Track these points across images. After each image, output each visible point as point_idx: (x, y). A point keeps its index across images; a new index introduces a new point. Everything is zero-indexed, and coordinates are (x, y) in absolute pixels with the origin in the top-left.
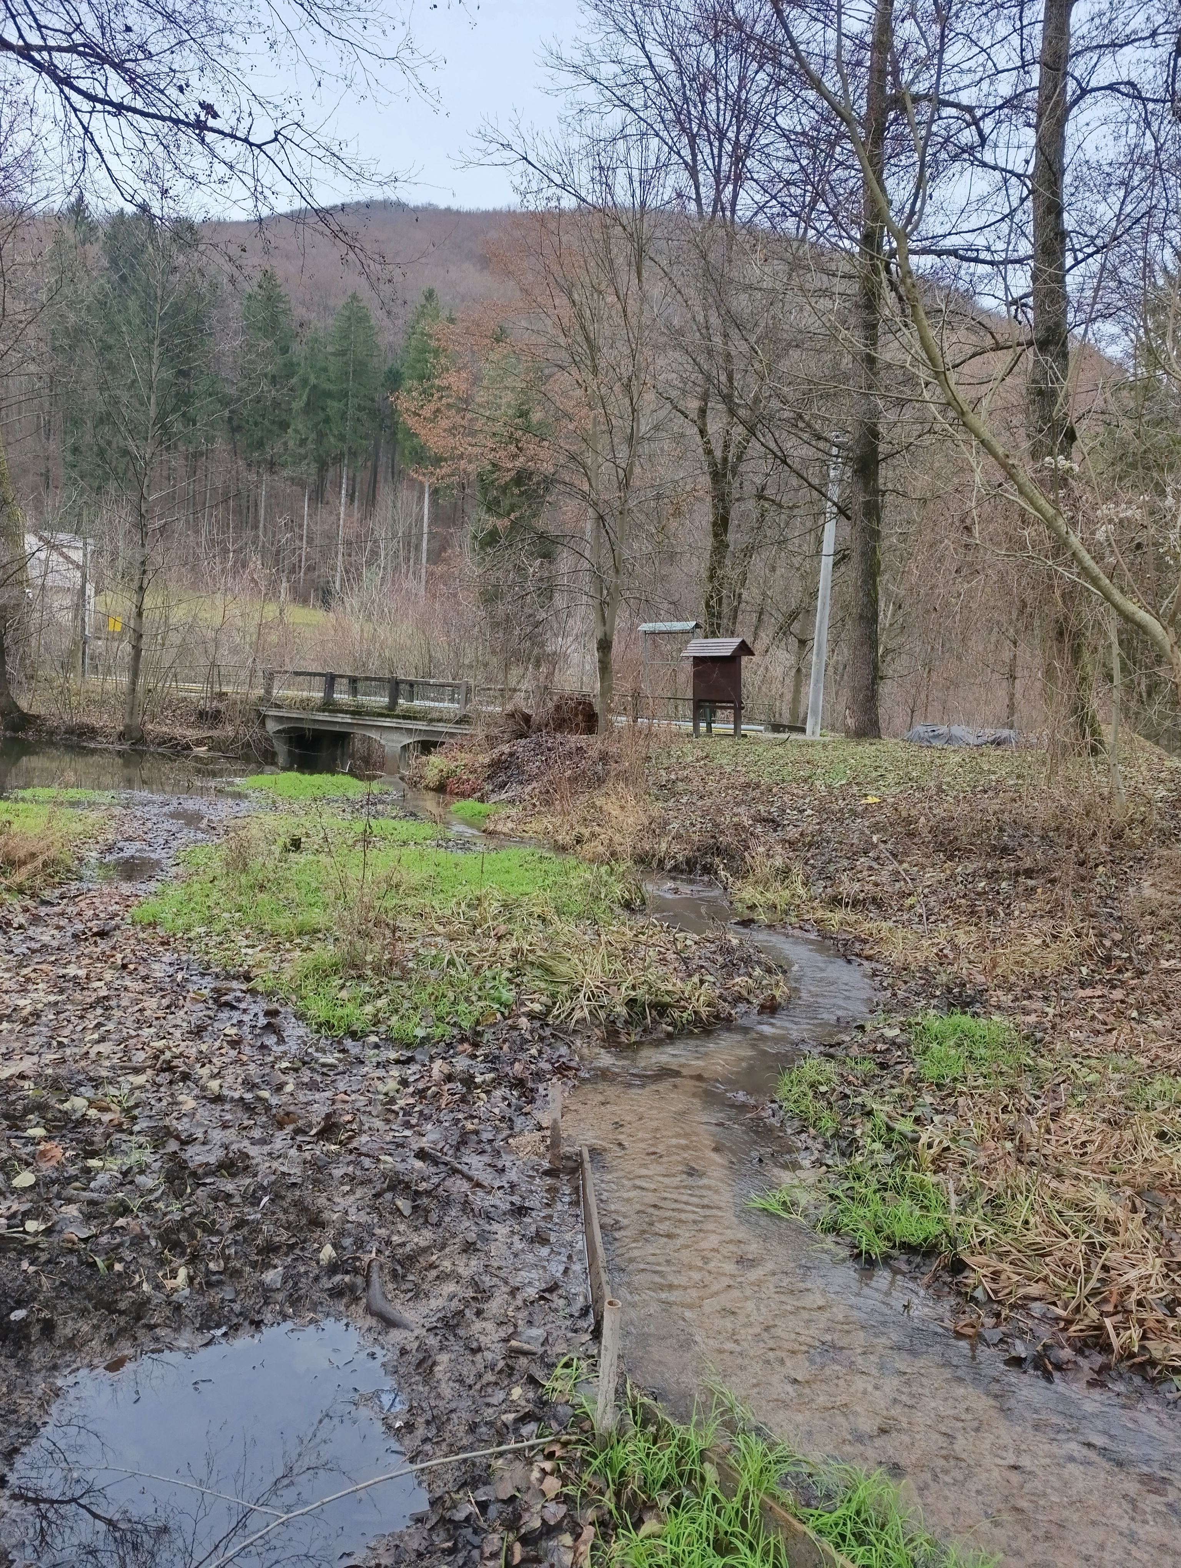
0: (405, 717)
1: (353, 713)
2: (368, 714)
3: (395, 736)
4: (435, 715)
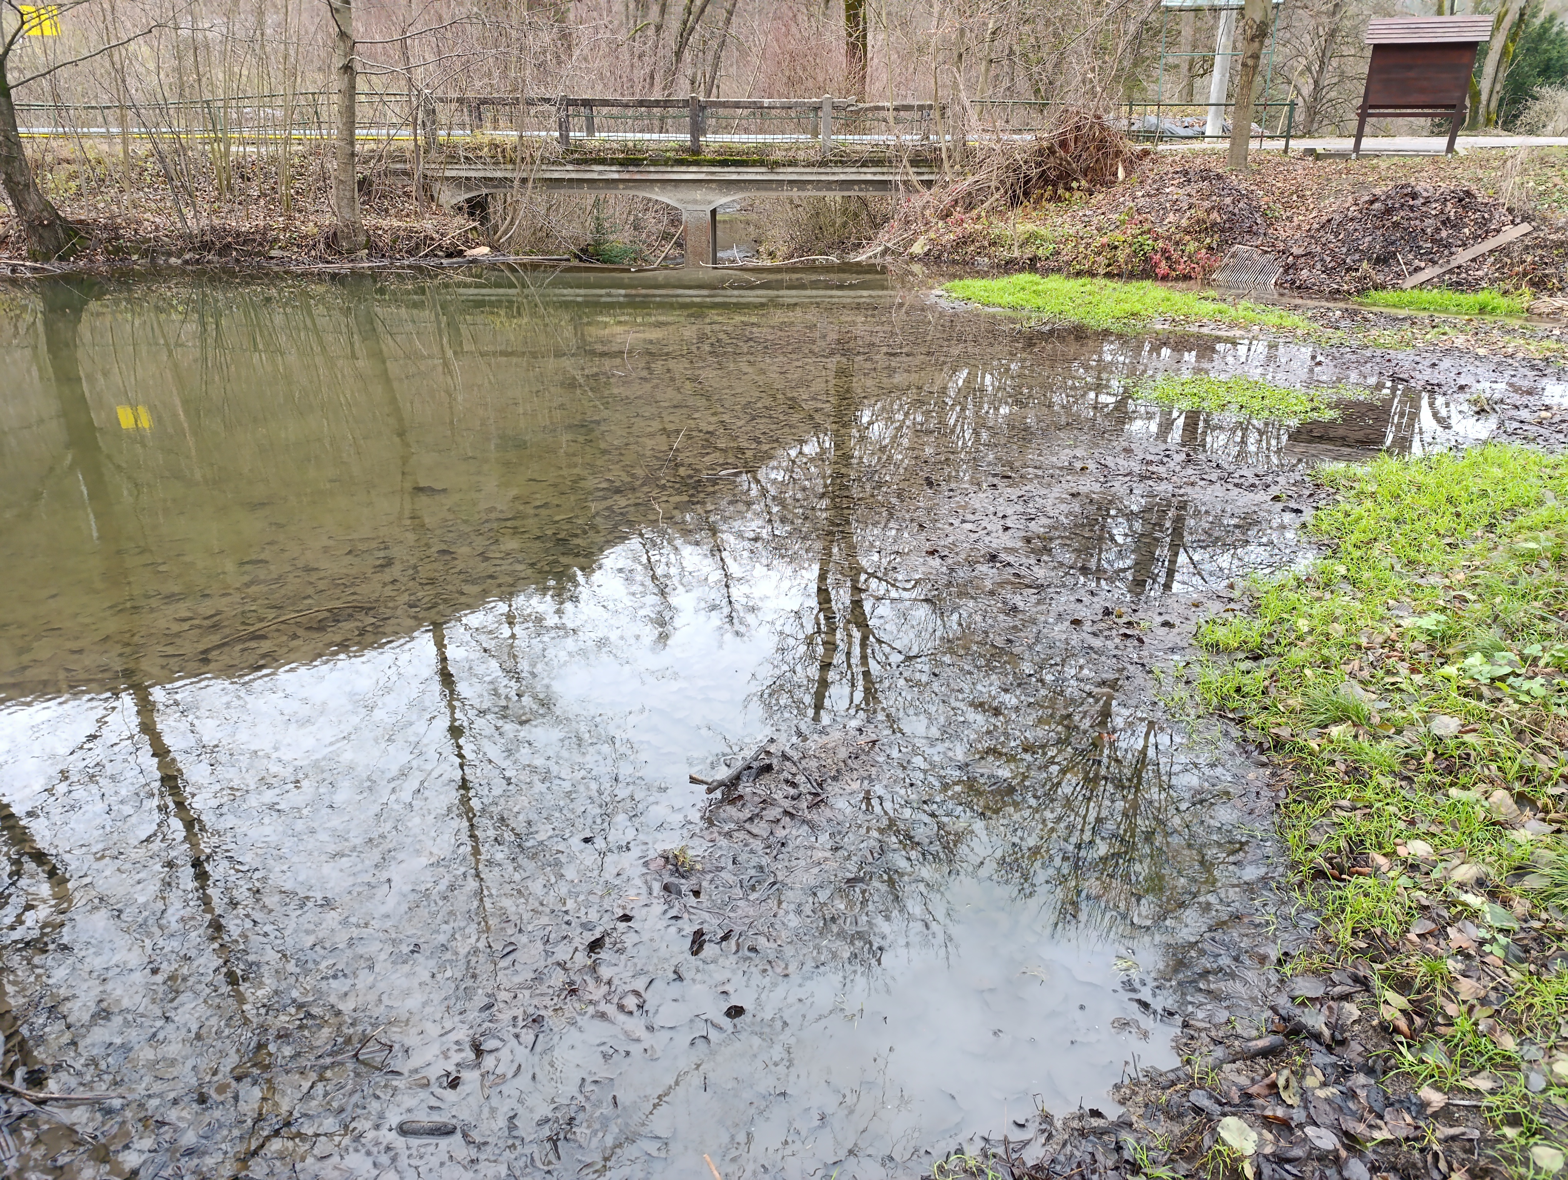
0: (724, 163)
1: (623, 163)
2: (654, 162)
3: (699, 194)
4: (778, 155)
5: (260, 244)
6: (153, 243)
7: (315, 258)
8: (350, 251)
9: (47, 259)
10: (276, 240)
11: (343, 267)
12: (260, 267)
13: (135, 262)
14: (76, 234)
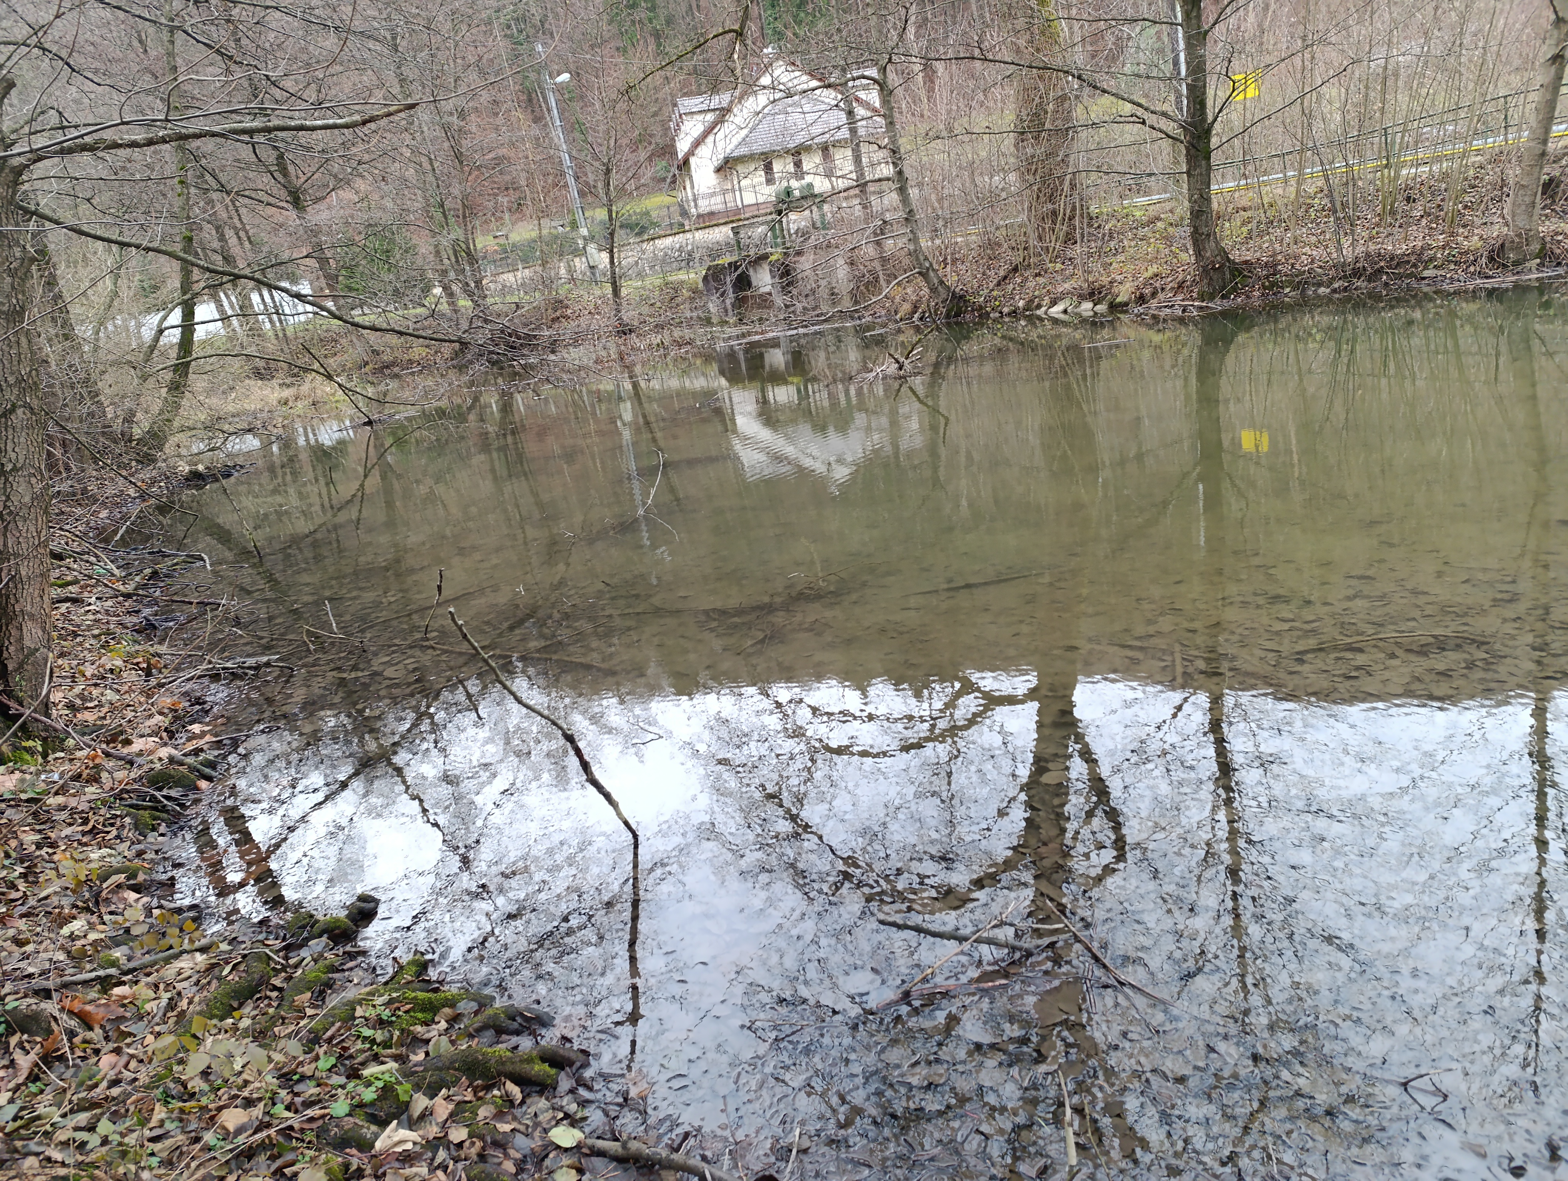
5: (1415, 266)
6: (1307, 275)
7: (1473, 274)
8: (1516, 263)
9: (1212, 298)
10: (1432, 259)
11: (1507, 280)
12: (1409, 288)
13: (1286, 295)
14: (1240, 273)
